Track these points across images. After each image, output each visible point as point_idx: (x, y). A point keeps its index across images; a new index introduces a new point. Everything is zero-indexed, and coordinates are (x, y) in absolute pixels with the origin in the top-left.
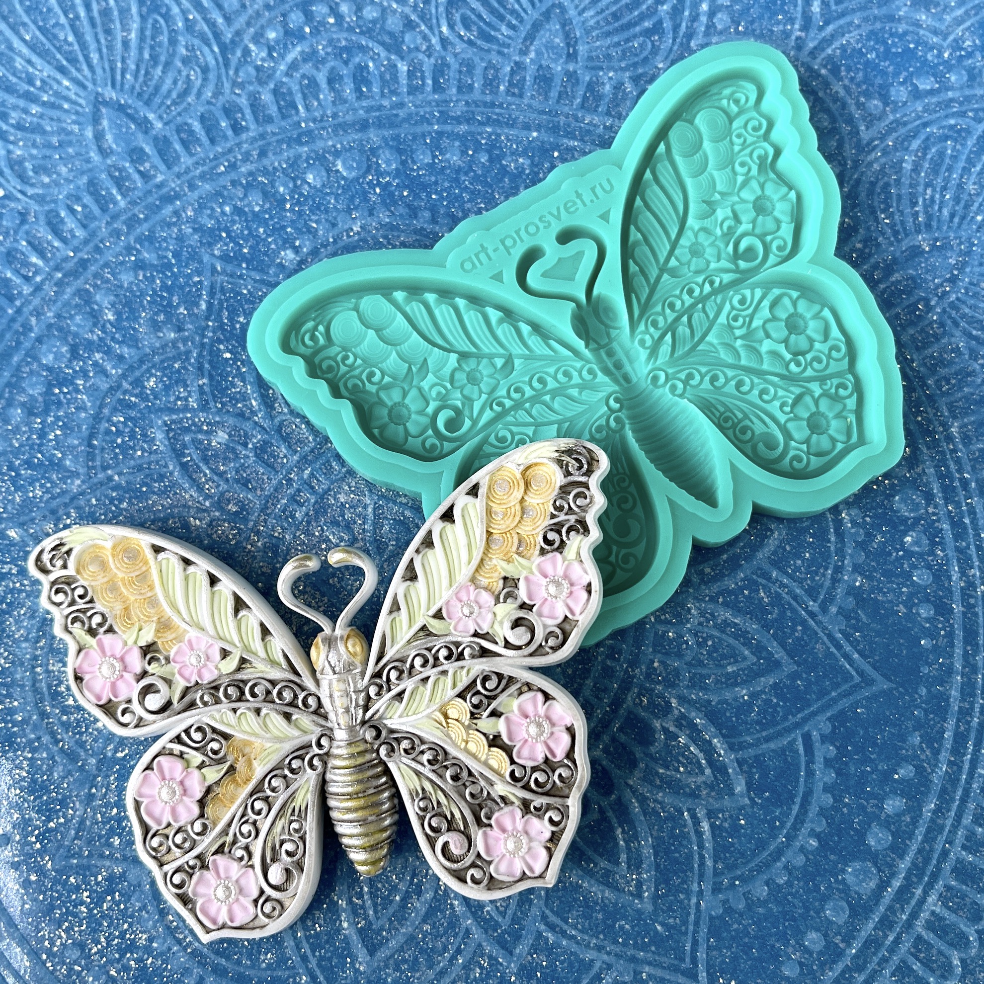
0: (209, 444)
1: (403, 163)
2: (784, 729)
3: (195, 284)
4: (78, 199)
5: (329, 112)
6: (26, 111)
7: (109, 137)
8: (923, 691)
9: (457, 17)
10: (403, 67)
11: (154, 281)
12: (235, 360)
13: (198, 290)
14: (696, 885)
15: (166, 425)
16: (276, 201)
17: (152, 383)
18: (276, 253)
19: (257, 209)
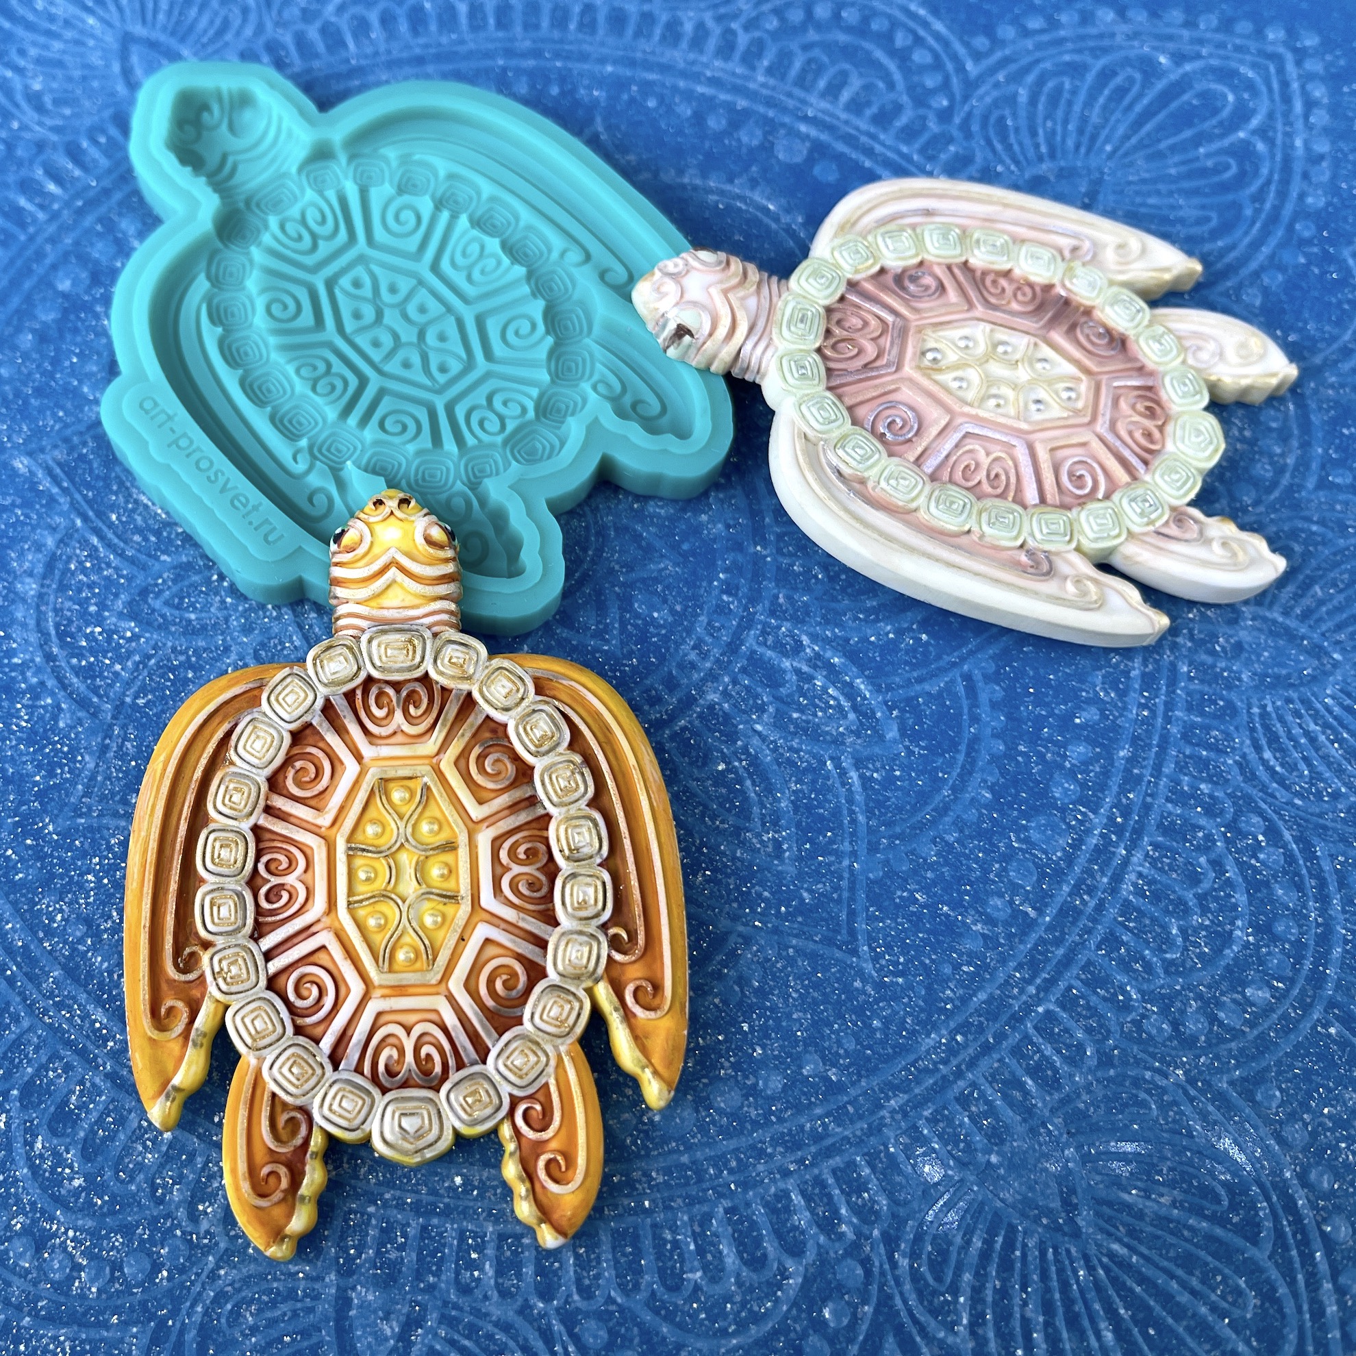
2: (939, 669)
5: (382, 49)
6: (47, 48)
14: (846, 844)
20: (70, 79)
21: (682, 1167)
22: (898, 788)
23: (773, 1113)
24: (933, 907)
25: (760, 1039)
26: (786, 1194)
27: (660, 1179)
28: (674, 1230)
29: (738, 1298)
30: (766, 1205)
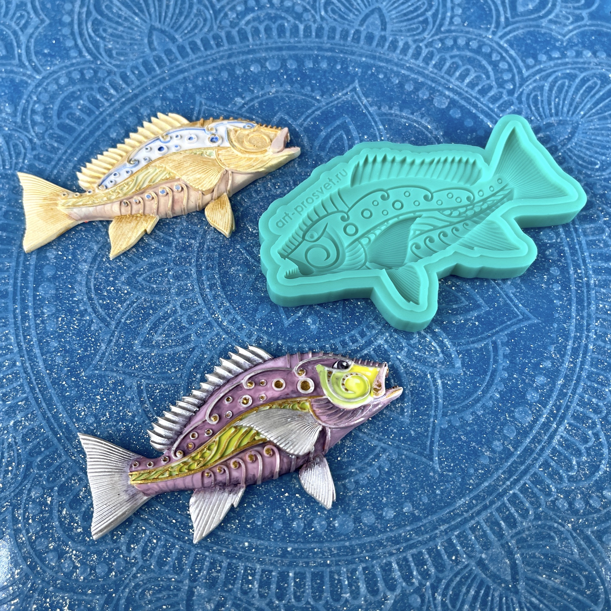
1: (299, 66)
4: (137, 68)
5: (264, 42)
6: (116, 29)
7: (156, 43)
8: (556, 325)
9: (329, 9)
10: (301, 27)
14: (433, 411)
16: (235, 77)
18: (233, 99)
20: (124, 44)
21: (345, 547)
22: (458, 389)
23: (388, 527)
24: (468, 443)
25: (386, 494)
26: (390, 564)
27: (335, 552)
28: (339, 574)
29: (364, 607)
30: (381, 567)
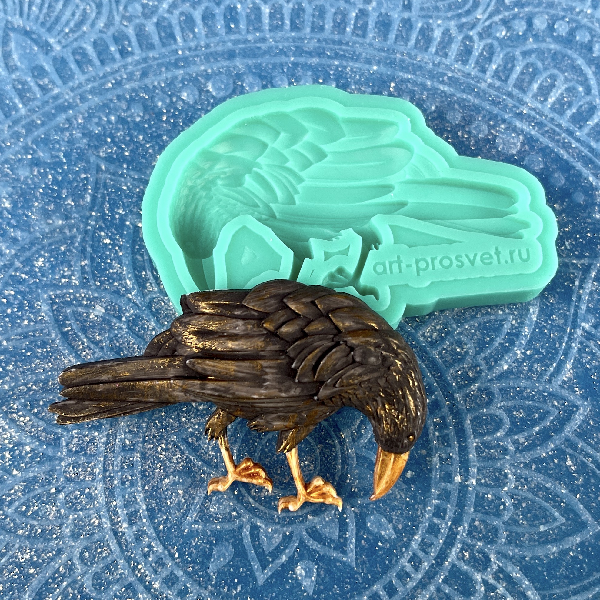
0: (88, 317)
2: (589, 583)
3: (82, 180)
11: (46, 177)
12: (114, 245)
13: (84, 185)
15: (51, 299)
16: (155, 113)
17: (40, 263)
19: (138, 119)
